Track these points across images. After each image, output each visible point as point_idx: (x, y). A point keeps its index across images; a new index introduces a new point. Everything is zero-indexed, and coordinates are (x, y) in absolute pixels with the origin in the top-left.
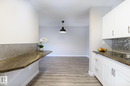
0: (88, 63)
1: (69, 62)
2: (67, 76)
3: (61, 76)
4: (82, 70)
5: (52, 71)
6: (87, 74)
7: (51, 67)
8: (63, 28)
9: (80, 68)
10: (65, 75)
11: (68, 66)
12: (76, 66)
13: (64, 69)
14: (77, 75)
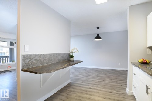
0: (126, 79)
1: (105, 76)
2: (98, 90)
3: (91, 88)
4: (119, 86)
5: (83, 82)
6: (124, 91)
7: (83, 78)
8: (98, 35)
9: (117, 83)
10: (95, 89)
11: (102, 80)
12: (113, 80)
13: (96, 82)
14: (110, 91)
